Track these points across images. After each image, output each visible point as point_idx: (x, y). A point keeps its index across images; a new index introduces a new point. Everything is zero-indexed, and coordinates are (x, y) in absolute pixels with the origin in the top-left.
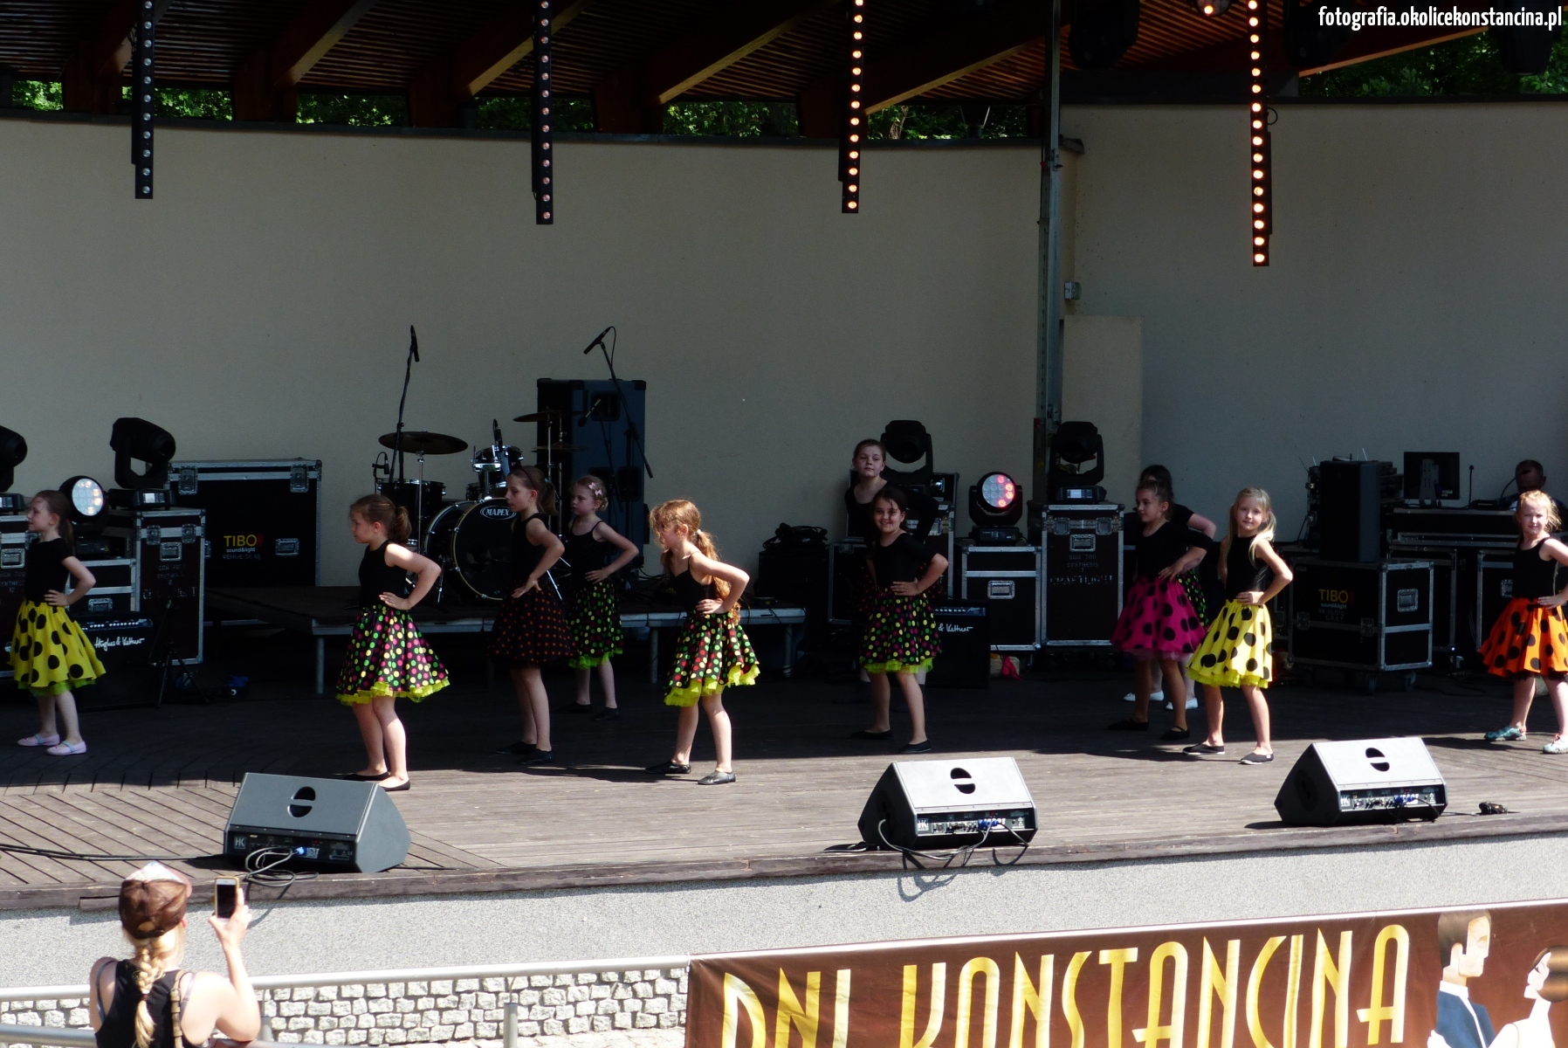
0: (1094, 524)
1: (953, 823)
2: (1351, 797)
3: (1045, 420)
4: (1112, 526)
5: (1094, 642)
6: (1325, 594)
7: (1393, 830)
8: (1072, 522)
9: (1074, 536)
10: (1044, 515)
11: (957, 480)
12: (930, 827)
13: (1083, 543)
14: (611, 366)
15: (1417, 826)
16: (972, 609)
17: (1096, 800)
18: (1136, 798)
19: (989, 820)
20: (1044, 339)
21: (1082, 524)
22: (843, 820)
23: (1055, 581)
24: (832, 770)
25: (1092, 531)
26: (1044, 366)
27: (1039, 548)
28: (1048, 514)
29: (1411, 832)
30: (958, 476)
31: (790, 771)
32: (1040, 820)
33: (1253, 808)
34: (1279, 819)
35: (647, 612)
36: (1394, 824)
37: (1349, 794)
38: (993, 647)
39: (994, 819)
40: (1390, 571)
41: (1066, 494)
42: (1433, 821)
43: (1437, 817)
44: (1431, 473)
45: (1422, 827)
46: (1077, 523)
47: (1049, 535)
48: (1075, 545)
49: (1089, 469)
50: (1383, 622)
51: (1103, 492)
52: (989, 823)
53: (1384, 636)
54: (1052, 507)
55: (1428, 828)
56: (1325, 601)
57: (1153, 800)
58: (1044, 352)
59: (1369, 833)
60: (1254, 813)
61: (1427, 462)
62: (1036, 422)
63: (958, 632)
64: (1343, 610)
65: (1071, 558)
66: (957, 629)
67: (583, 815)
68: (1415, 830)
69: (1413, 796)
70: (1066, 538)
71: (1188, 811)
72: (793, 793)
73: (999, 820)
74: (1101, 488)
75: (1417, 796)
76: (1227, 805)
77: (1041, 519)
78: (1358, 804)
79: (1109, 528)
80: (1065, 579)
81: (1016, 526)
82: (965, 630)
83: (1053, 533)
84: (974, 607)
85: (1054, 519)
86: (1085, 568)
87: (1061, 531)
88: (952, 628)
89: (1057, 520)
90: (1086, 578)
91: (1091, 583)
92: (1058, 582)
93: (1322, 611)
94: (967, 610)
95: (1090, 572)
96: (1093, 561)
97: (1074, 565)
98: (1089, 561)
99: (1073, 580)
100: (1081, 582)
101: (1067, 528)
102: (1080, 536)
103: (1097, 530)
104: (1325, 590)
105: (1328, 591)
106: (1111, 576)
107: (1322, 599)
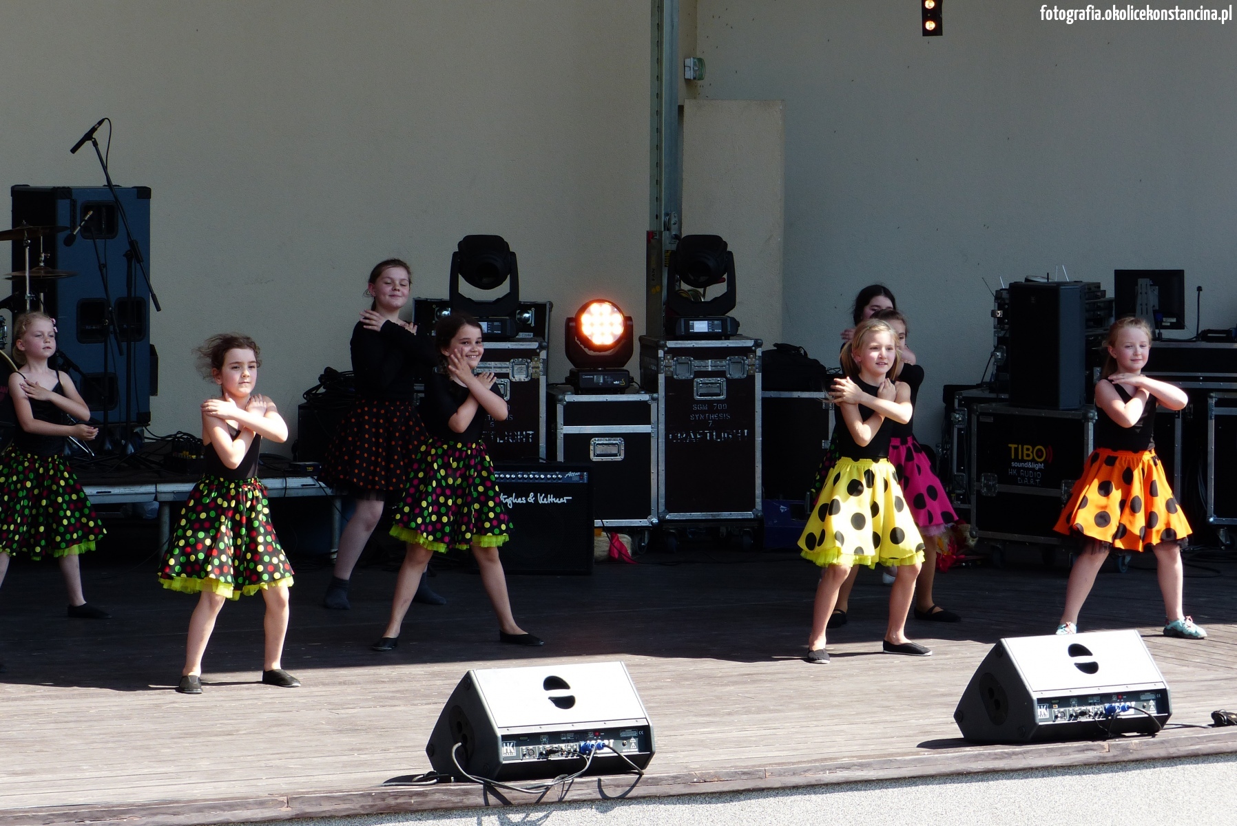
0: (723, 364)
1: (548, 747)
2: (1051, 707)
3: (661, 233)
4: (747, 368)
5: (725, 515)
6: (1016, 449)
7: (1103, 747)
8: (696, 363)
9: (699, 380)
10: (661, 353)
11: (550, 311)
12: (518, 752)
13: (712, 390)
14: (105, 168)
15: (1134, 743)
16: (570, 474)
17: (729, 714)
18: (779, 711)
19: (593, 742)
20: (659, 130)
21: (709, 365)
22: (408, 745)
23: (675, 437)
24: (393, 681)
25: (721, 374)
26: (658, 165)
27: (655, 395)
28: (665, 353)
29: (1126, 750)
30: (551, 305)
31: (340, 683)
32: (657, 741)
33: (927, 721)
34: (961, 735)
35: (156, 483)
36: (1104, 740)
37: (1048, 702)
38: (598, 523)
39: (599, 741)
41: (688, 327)
42: (1154, 736)
43: (1158, 731)
44: (1149, 296)
45: (1140, 743)
46: (702, 363)
47: (667, 378)
48: (701, 391)
49: (719, 295)
51: (736, 324)
52: (593, 745)
54: (671, 344)
55: (1147, 744)
56: (1016, 460)
57: (802, 713)
58: (658, 147)
59: (1072, 751)
60: (929, 728)
61: (1143, 282)
62: (650, 235)
63: (553, 504)
64: (1040, 470)
65: (695, 408)
66: (551, 499)
67: (75, 742)
68: (1131, 747)
69: (1128, 704)
70: (689, 384)
71: (844, 727)
72: (343, 711)
73: (606, 742)
74: (733, 319)
75: (1133, 704)
76: (893, 718)
77: (657, 359)
78: (1059, 715)
79: (743, 369)
80: (688, 435)
81: (625, 368)
82: (562, 500)
83: (672, 377)
84: (573, 472)
85: (673, 359)
86: (714, 420)
87: (683, 374)
88: (545, 499)
89: (677, 360)
90: (714, 433)
91: (721, 440)
92: (679, 439)
93: (1012, 472)
94: (563, 476)
95: (719, 426)
96: (723, 411)
97: (699, 417)
98: (718, 411)
99: (698, 436)
100: (708, 438)
101: (690, 370)
102: (706, 380)
103: (727, 373)
104: (1016, 446)
105: (1020, 446)
106: (746, 431)
107: (1013, 457)
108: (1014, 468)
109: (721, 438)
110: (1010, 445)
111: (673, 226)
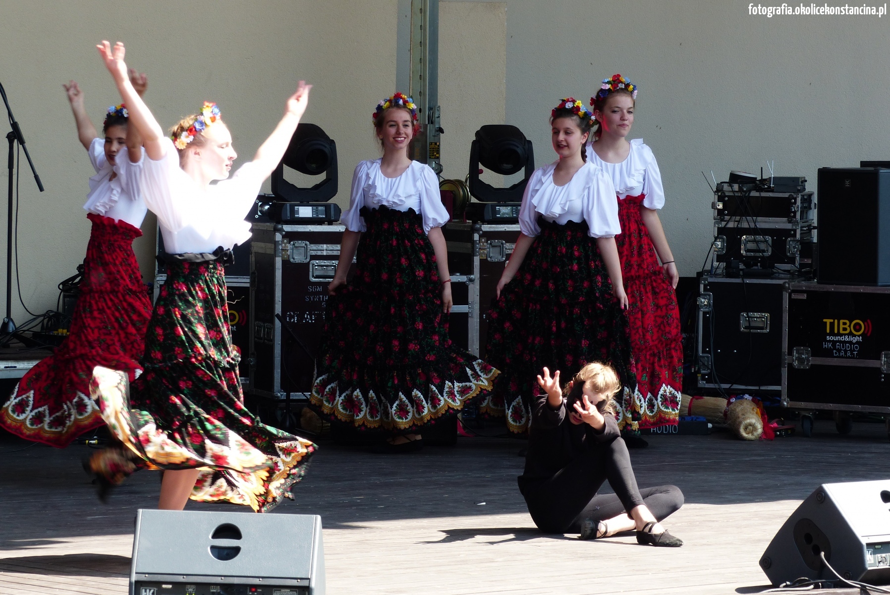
3: (425, 126)
6: (832, 324)
8: (507, 246)
10: (476, 237)
20: (422, 28)
26: (422, 60)
27: (472, 276)
28: (480, 236)
41: (495, 212)
47: (483, 262)
54: (486, 228)
56: (832, 333)
58: (422, 44)
64: (857, 343)
70: (500, 265)
77: (473, 242)
83: (487, 259)
85: (487, 242)
87: (495, 256)
89: (491, 244)
93: (825, 346)
101: (501, 253)
104: (832, 321)
105: (836, 321)
107: (828, 331)
108: (830, 341)
110: (825, 320)
111: (437, 119)
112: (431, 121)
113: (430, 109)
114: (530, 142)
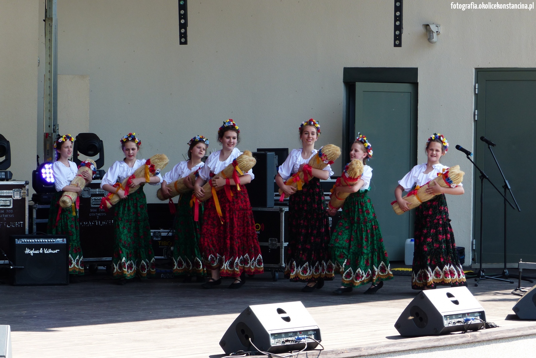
1: (285, 339)
2: (447, 319)
3: (52, 134)
8: (92, 190)
9: (93, 198)
13: (97, 202)
16: (58, 239)
21: (97, 191)
23: (83, 224)
25: (102, 195)
26: (50, 103)
32: (323, 335)
37: (446, 317)
40: (285, 212)
46: (94, 190)
48: (94, 203)
49: (96, 160)
50: (283, 240)
53: (283, 248)
55: (482, 334)
58: (50, 95)
61: (270, 154)
63: (51, 253)
65: (91, 211)
66: (50, 251)
70: (89, 199)
78: (450, 323)
80: (88, 223)
82: (55, 252)
84: (59, 238)
86: (99, 216)
87: (86, 195)
88: (47, 251)
90: (99, 222)
91: (102, 225)
92: (85, 225)
94: (55, 240)
95: (101, 219)
96: (103, 212)
97: (93, 215)
98: (101, 212)
99: (93, 223)
100: (97, 224)
101: (89, 194)
102: (96, 198)
103: (105, 195)
106: (113, 221)
109: (102, 224)
111: (57, 130)
112: (54, 131)
113: (54, 125)
114: (102, 141)
